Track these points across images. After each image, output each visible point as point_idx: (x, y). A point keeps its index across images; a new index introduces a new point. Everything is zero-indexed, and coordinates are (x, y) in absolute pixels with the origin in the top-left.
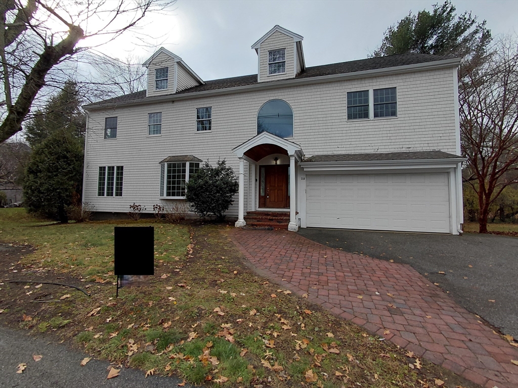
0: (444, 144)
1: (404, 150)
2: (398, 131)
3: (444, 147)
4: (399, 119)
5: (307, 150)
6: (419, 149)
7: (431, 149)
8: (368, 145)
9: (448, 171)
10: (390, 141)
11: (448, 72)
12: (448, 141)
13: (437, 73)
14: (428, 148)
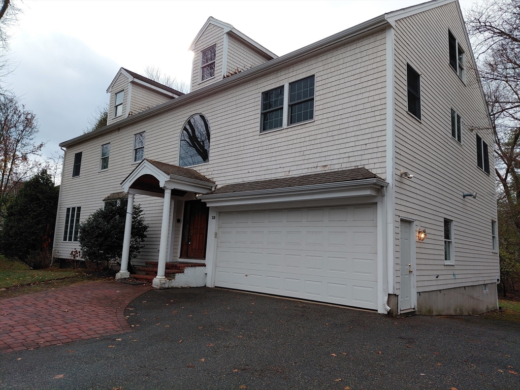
0: (369, 156)
1: (319, 170)
2: (313, 142)
3: (371, 161)
4: (315, 123)
5: (220, 179)
6: (337, 168)
7: (352, 166)
8: (278, 166)
9: (374, 201)
10: (303, 158)
11: (379, 37)
12: (375, 150)
13: (365, 42)
14: (348, 165)
